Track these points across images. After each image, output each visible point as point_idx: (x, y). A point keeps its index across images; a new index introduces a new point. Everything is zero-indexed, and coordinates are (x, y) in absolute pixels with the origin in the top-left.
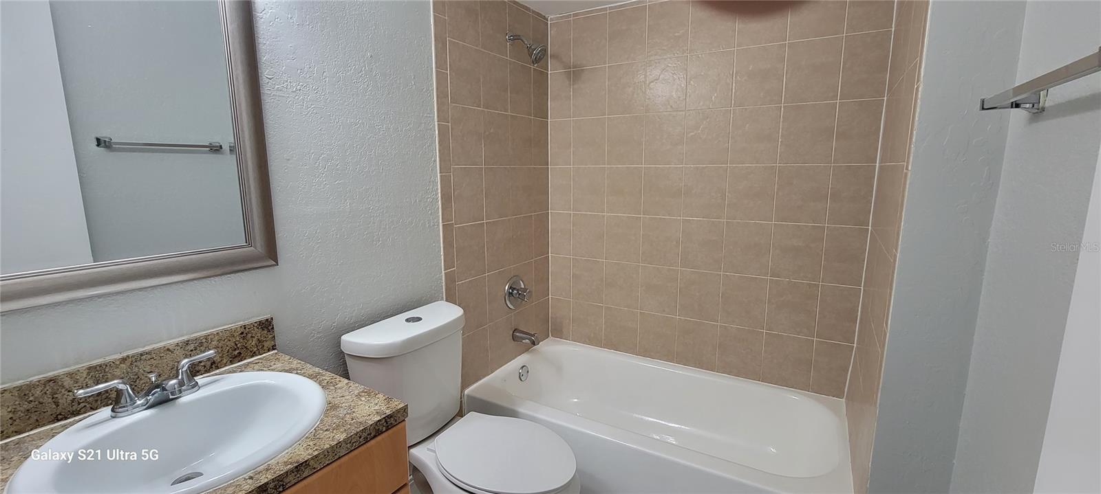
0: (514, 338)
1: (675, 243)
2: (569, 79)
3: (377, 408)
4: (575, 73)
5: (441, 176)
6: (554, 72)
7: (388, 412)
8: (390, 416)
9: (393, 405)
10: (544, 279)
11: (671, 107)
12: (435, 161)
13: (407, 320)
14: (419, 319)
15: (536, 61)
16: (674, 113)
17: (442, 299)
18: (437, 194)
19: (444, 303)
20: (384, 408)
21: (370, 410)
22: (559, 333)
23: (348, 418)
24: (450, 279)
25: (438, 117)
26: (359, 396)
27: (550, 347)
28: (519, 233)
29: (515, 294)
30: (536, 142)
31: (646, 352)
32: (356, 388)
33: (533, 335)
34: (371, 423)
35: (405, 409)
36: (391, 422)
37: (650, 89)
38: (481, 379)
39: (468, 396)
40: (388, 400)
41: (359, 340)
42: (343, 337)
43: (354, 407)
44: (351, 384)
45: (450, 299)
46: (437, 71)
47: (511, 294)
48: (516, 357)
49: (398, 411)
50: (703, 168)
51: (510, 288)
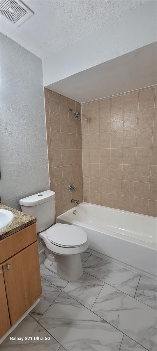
0: (72, 202)
1: (120, 172)
2: (88, 122)
3: (28, 219)
4: (89, 120)
5: (48, 153)
6: (83, 120)
7: (31, 220)
8: (31, 221)
9: (32, 218)
10: (81, 184)
11: (119, 130)
12: (46, 148)
13: (38, 196)
14: (42, 195)
15: (77, 117)
16: (120, 132)
17: (49, 190)
18: (47, 158)
19: (50, 191)
20: (30, 219)
21: (26, 219)
22: (86, 201)
23: (20, 221)
24: (52, 184)
25: (47, 135)
26: (23, 216)
27: (83, 205)
28: (73, 170)
29: (72, 188)
30: (78, 142)
31: (112, 206)
32: (22, 213)
33: (78, 201)
34: (26, 222)
35: (36, 219)
36: (32, 223)
37: (112, 124)
38: (62, 214)
39: (58, 219)
40: (31, 217)
41: (25, 201)
42: (20, 200)
43: (22, 218)
44: (21, 212)
45: (52, 190)
46: (47, 121)
47: (70, 188)
48: (73, 208)
49: (34, 220)
50: (129, 149)
51: (70, 187)
